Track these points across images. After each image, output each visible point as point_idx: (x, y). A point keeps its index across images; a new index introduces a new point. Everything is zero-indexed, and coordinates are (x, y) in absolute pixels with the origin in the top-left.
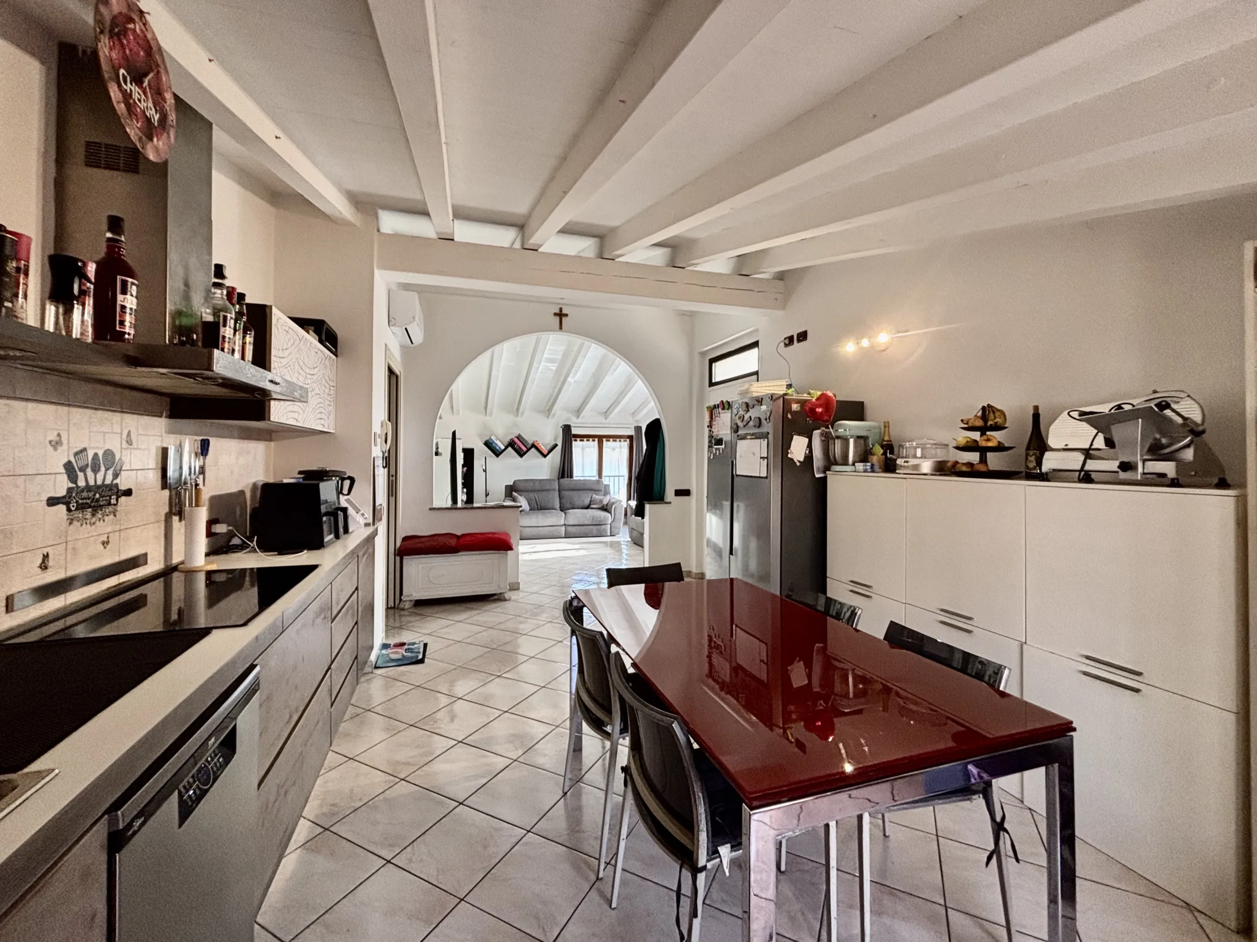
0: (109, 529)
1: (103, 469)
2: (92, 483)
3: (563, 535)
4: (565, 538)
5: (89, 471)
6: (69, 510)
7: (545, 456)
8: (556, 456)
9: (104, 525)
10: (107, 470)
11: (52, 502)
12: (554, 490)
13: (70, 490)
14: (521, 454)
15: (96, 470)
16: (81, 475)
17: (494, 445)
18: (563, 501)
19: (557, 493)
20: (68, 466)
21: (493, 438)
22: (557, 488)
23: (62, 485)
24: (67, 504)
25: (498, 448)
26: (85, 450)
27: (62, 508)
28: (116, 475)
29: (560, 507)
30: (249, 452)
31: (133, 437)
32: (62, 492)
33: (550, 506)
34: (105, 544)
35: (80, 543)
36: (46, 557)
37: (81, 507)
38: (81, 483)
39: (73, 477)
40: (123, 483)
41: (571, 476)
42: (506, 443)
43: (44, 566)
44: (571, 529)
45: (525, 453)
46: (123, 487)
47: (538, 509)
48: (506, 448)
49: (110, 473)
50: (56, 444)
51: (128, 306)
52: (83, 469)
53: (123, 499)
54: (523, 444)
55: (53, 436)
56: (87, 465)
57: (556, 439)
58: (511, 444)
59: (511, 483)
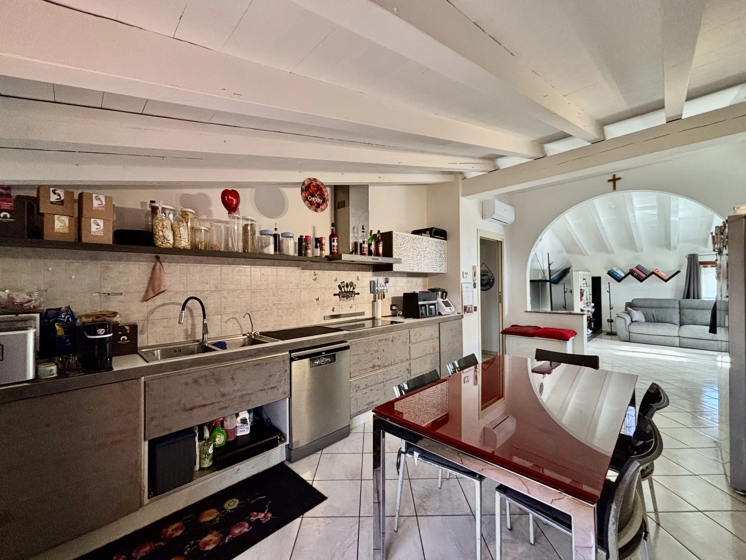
0: (352, 303)
1: (349, 287)
2: (346, 290)
3: (678, 344)
4: (680, 347)
5: (345, 287)
6: (340, 297)
7: (666, 281)
8: (681, 281)
9: (350, 302)
10: (351, 287)
11: (335, 295)
12: (676, 308)
13: (340, 292)
14: (641, 280)
15: (347, 287)
16: (343, 288)
17: (615, 273)
18: (684, 318)
19: (678, 310)
20: (339, 286)
21: (615, 269)
22: (678, 306)
23: (337, 291)
24: (339, 296)
25: (618, 276)
26: (344, 282)
27: (338, 296)
28: (354, 289)
29: (680, 322)
30: (413, 282)
31: (360, 278)
32: (338, 293)
33: (668, 320)
34: (351, 307)
35: (343, 306)
36: (334, 308)
37: (343, 297)
38: (343, 290)
39: (341, 289)
40: (356, 291)
41: (698, 298)
42: (627, 271)
43: (333, 310)
44: (685, 341)
45: (644, 279)
46: (356, 292)
47: (655, 322)
48: (626, 276)
49: (352, 288)
50: (335, 281)
51: (335, 245)
52: (344, 287)
53: (356, 296)
54: (642, 272)
55: (335, 278)
56: (344, 286)
57: (680, 266)
58: (631, 273)
59: (630, 301)
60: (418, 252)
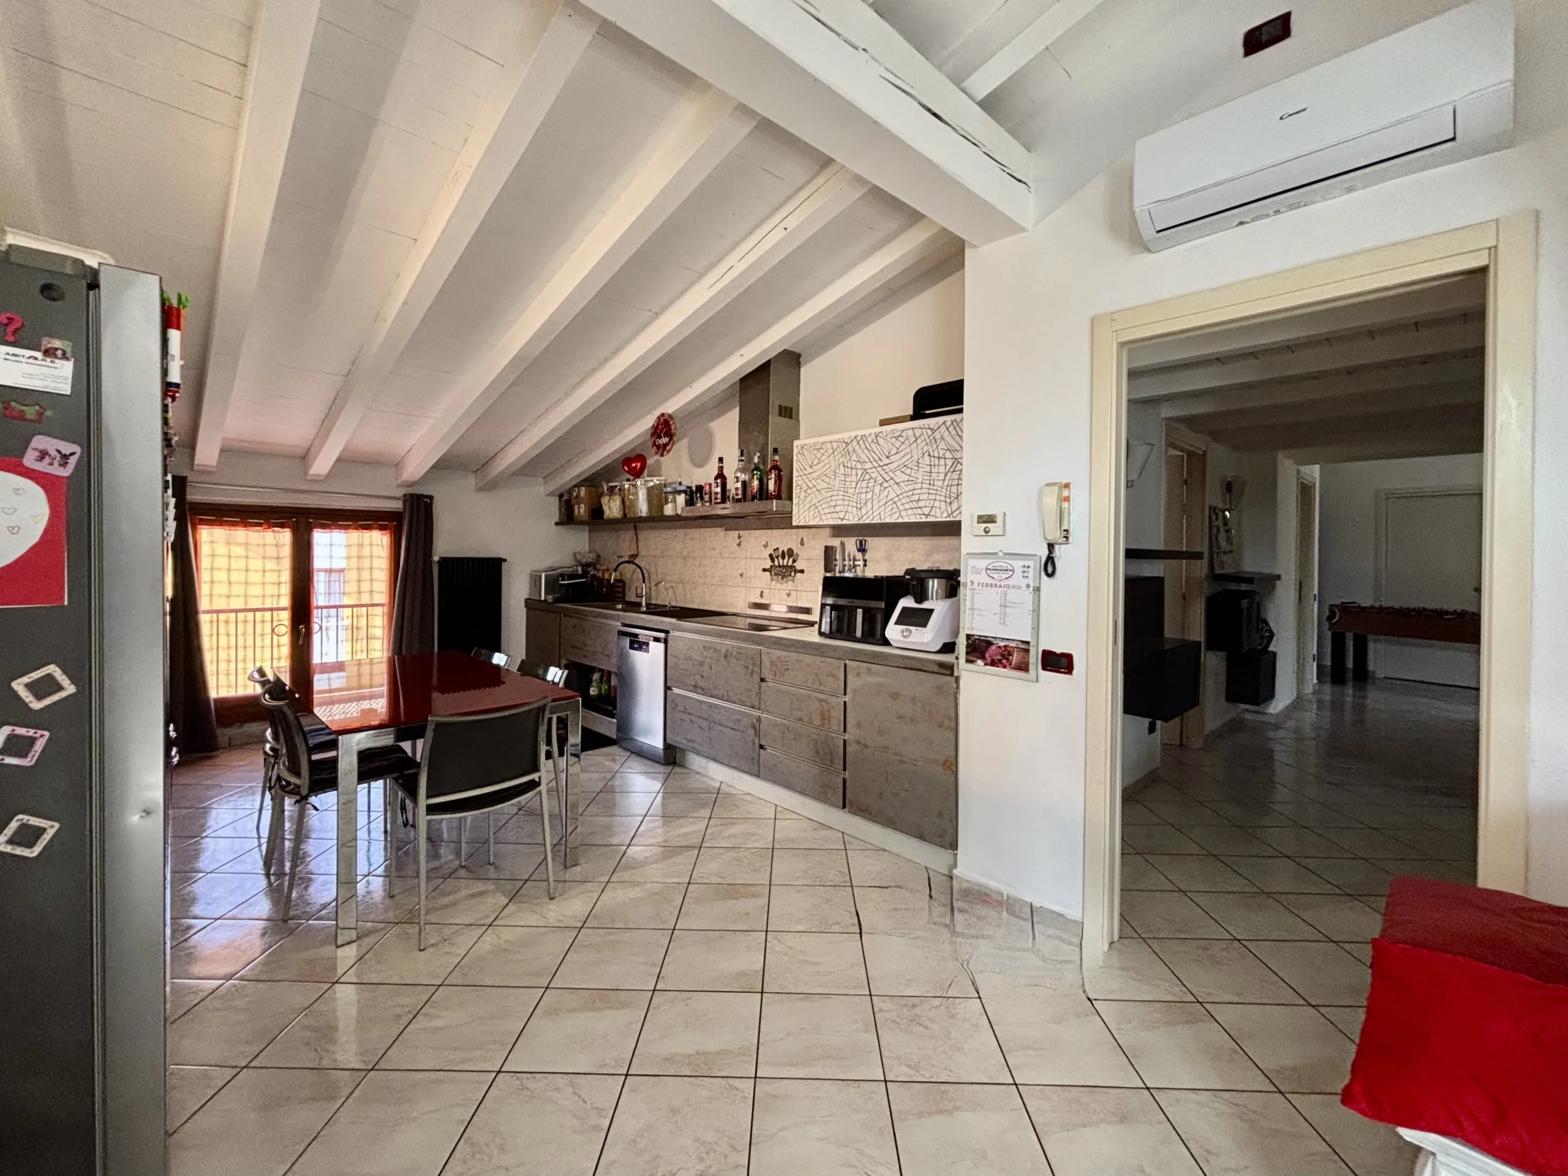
0: (791, 588)
1: (787, 557)
2: (781, 563)
5: (780, 558)
6: (772, 575)
9: (788, 585)
10: (789, 558)
11: (764, 570)
13: (771, 566)
15: (783, 558)
16: (776, 560)
20: (771, 556)
23: (768, 564)
24: (771, 572)
26: (778, 549)
27: (768, 573)
28: (794, 561)
31: (805, 541)
32: (768, 567)
34: (788, 596)
35: (776, 591)
36: (762, 592)
37: (776, 574)
38: (776, 563)
39: (773, 560)
43: (760, 595)
46: (798, 568)
49: (791, 559)
50: (766, 546)
52: (777, 557)
53: (798, 574)
55: (764, 543)
56: (779, 556)
60: (860, 472)
